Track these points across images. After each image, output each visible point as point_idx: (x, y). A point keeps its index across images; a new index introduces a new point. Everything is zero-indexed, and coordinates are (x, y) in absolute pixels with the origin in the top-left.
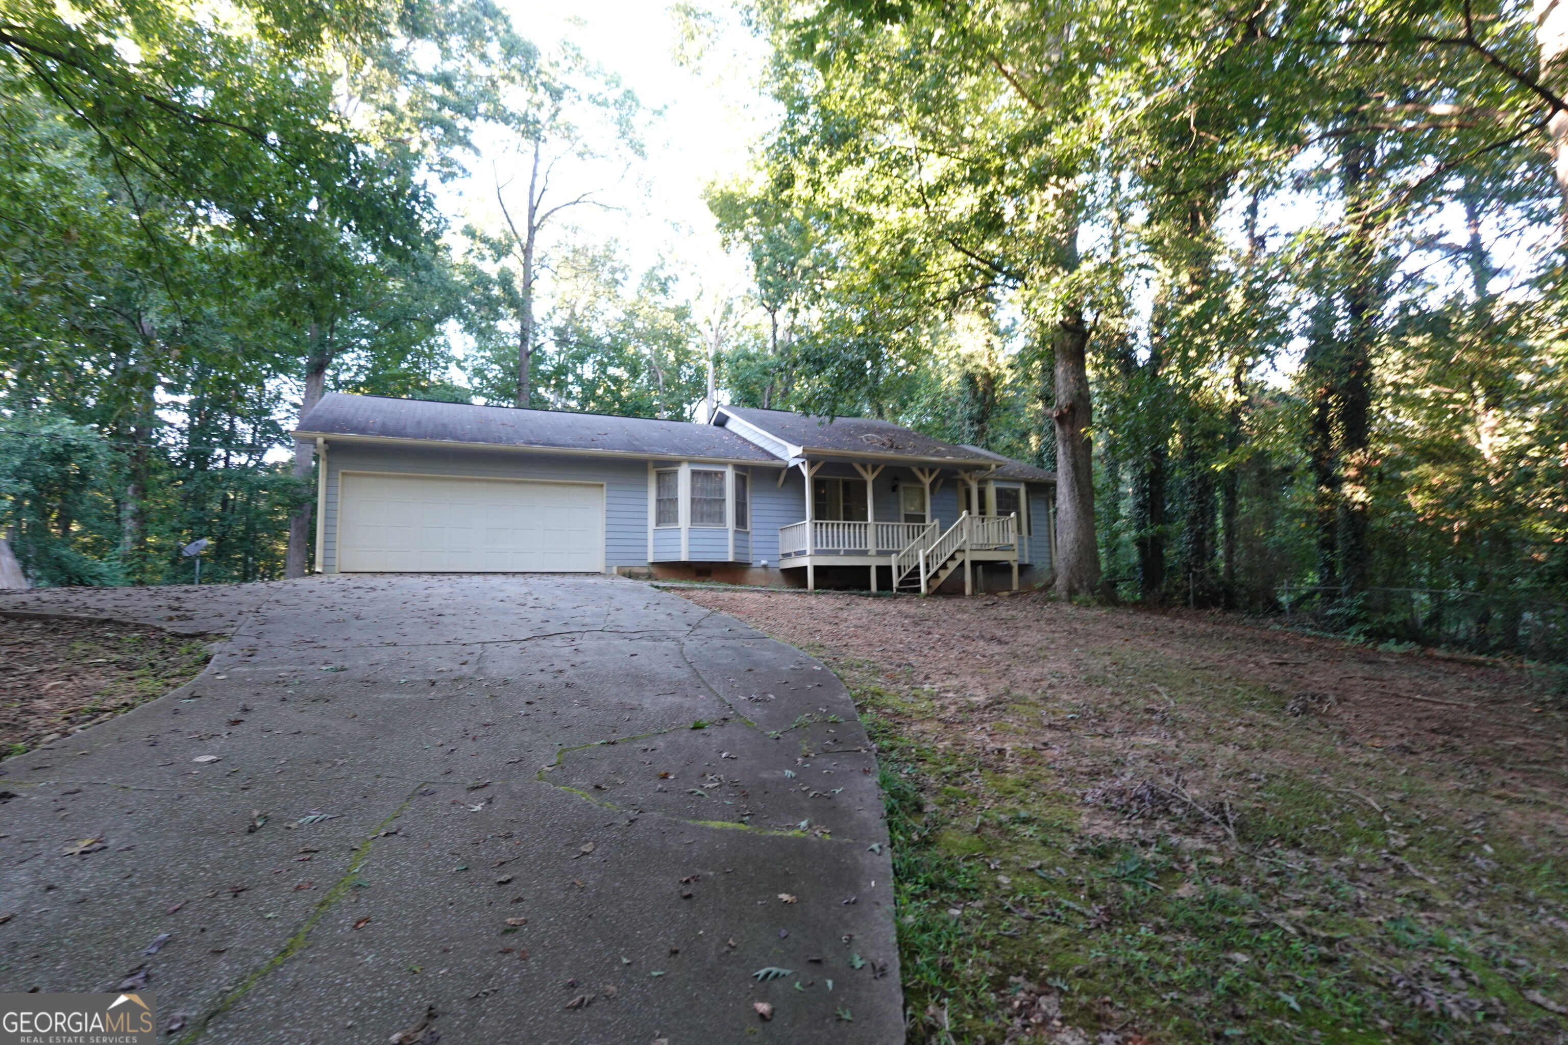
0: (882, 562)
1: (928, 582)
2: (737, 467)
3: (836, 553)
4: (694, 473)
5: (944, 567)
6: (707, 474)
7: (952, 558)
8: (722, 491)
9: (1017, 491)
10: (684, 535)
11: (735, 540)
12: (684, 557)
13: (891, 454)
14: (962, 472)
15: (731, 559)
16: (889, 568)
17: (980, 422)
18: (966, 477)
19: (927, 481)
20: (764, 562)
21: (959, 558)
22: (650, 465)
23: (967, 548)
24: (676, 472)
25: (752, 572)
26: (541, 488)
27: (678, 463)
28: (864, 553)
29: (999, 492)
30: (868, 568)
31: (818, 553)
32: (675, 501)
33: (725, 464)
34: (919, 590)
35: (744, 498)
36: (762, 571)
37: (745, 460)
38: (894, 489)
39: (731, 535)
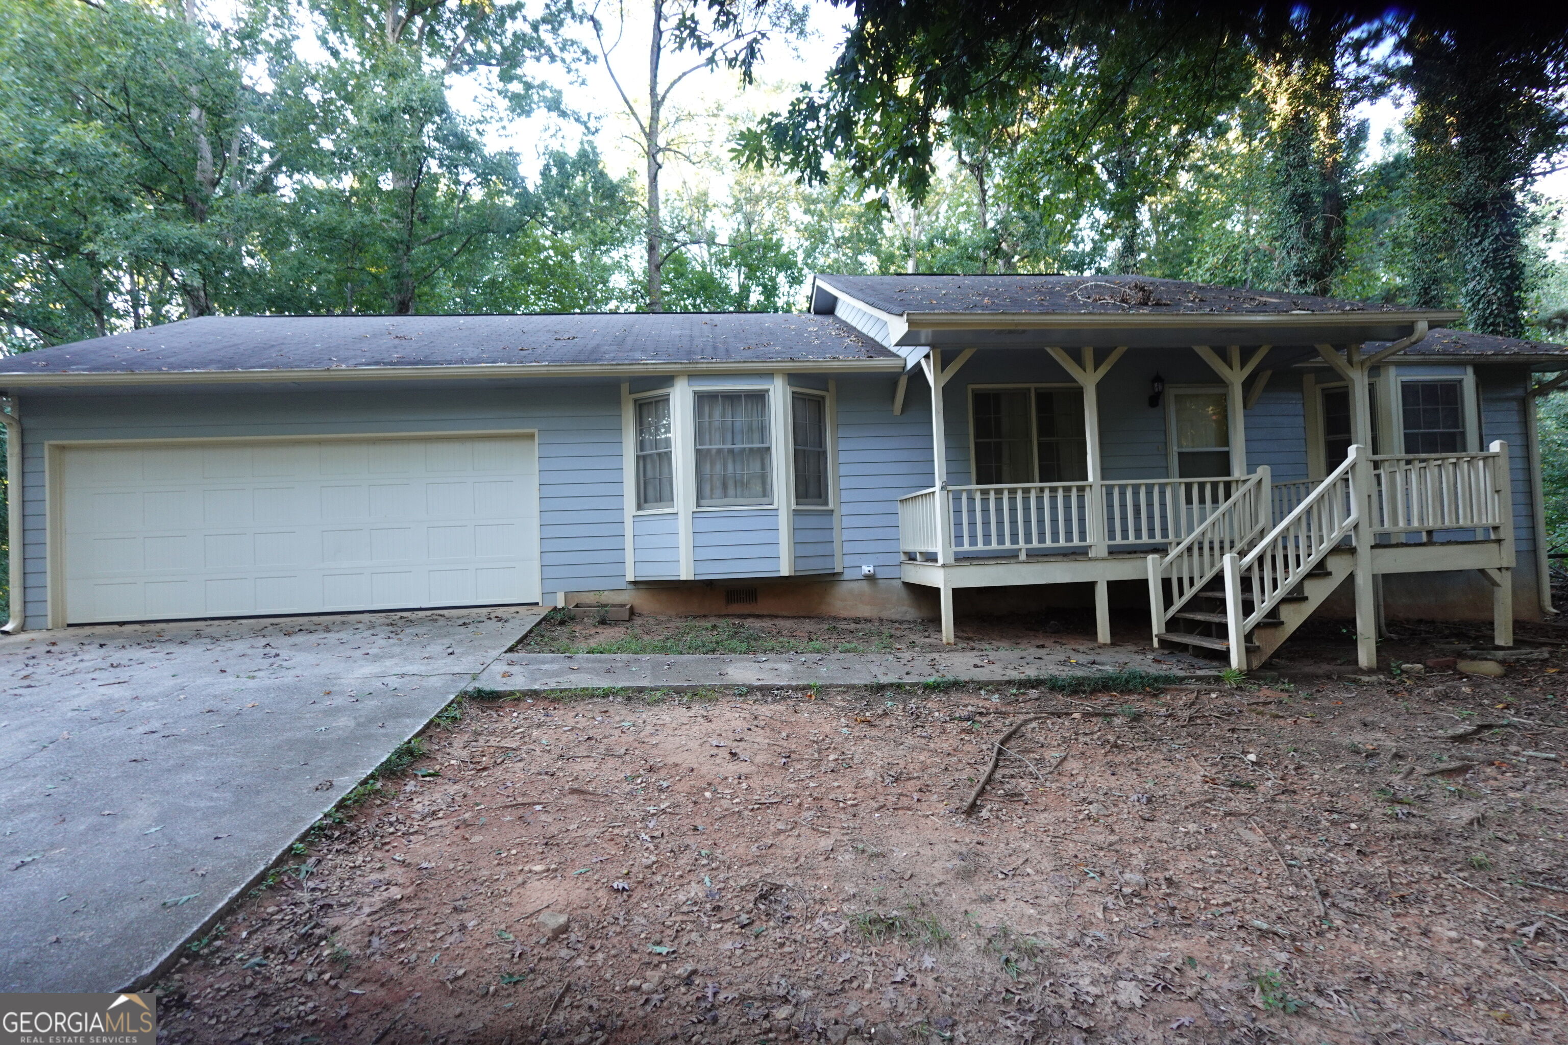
0: (1124, 571)
1: (1248, 637)
2: (793, 378)
3: (1012, 556)
4: (701, 399)
5: (1296, 596)
6: (731, 398)
7: (1320, 571)
8: (763, 430)
9: (1452, 391)
10: (683, 526)
11: (795, 530)
12: (685, 573)
13: (1145, 316)
14: (1325, 349)
15: (785, 571)
16: (1143, 584)
17: (1318, 276)
18: (1340, 360)
19: (1236, 377)
20: (866, 569)
21: (1339, 568)
22: (625, 388)
23: (1364, 542)
24: (666, 400)
25: (843, 589)
26: (417, 449)
27: (667, 380)
28: (1080, 554)
29: (1408, 389)
30: (1090, 587)
31: (963, 559)
32: (665, 457)
33: (768, 375)
34: (1224, 656)
35: (821, 442)
36: (865, 585)
37: (813, 362)
38: (1155, 400)
39: (783, 521)
